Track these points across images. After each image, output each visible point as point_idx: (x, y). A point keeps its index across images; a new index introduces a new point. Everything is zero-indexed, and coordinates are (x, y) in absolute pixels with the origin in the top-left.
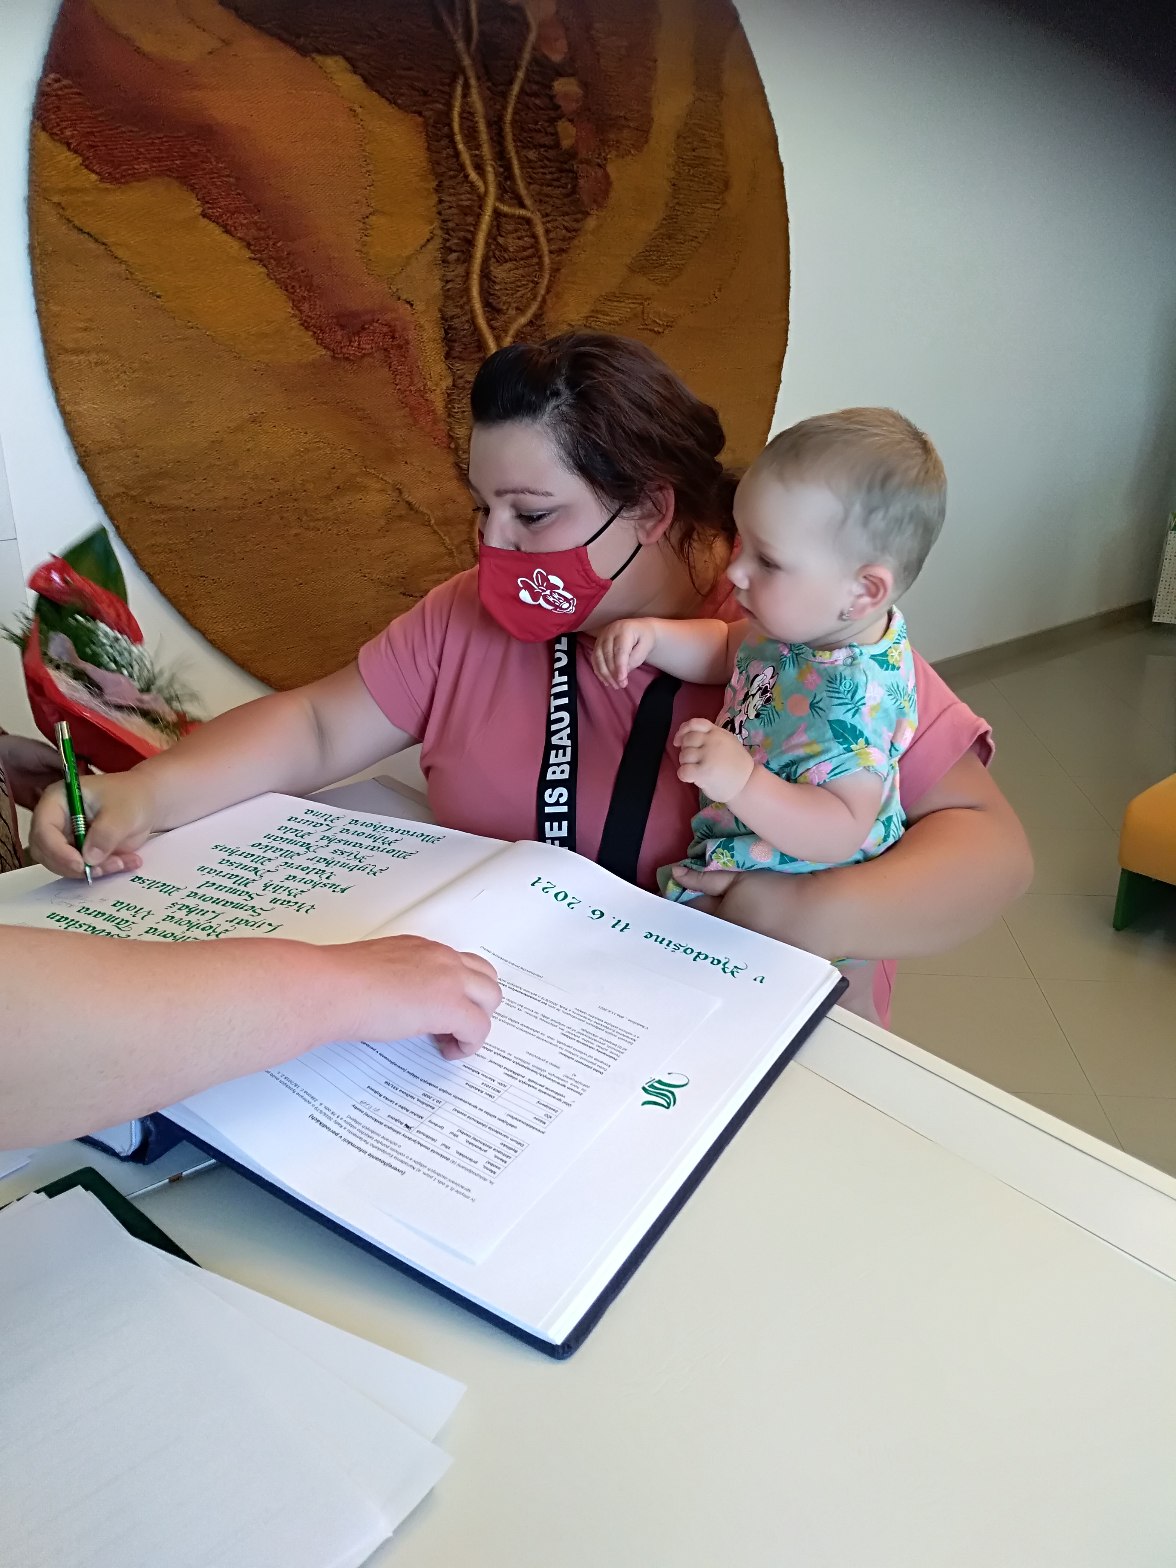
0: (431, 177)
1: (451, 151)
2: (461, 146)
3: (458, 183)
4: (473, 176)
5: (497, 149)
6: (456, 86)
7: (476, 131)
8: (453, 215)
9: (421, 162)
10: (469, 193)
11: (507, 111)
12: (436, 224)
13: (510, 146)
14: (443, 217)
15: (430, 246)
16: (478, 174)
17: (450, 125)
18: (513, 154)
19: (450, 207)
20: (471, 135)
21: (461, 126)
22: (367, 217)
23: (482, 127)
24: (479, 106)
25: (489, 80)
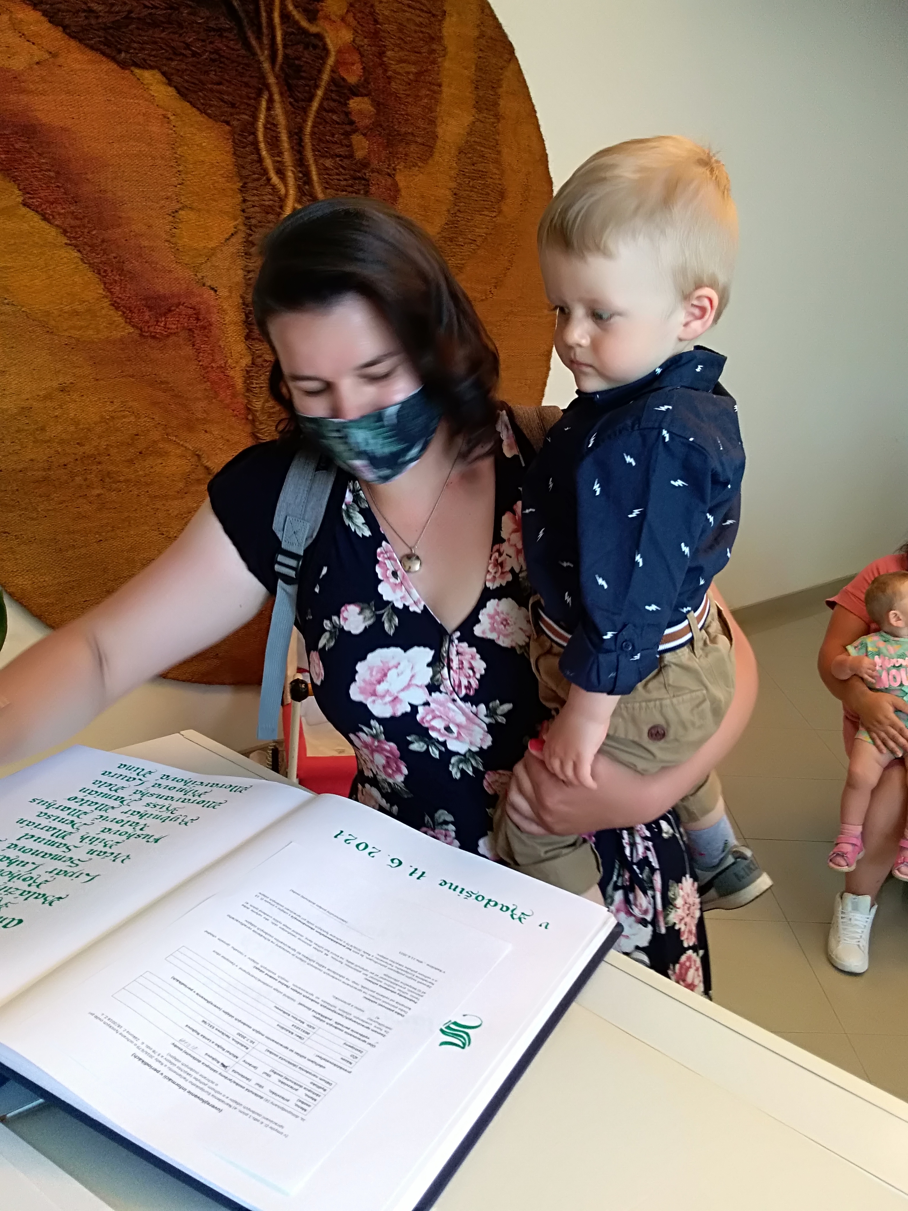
0: (236, 179)
1: (255, 157)
2: (264, 153)
3: (261, 185)
4: (275, 179)
5: (297, 157)
6: (261, 101)
7: (278, 141)
8: (256, 212)
9: (228, 165)
10: (272, 195)
11: (307, 124)
12: (240, 220)
13: (309, 154)
14: (246, 215)
15: (233, 240)
16: (280, 178)
17: (254, 134)
18: (311, 161)
19: (253, 206)
20: (274, 143)
21: (265, 136)
22: (177, 211)
23: (284, 137)
24: (281, 119)
25: (290, 97)
